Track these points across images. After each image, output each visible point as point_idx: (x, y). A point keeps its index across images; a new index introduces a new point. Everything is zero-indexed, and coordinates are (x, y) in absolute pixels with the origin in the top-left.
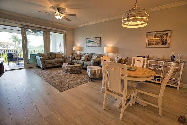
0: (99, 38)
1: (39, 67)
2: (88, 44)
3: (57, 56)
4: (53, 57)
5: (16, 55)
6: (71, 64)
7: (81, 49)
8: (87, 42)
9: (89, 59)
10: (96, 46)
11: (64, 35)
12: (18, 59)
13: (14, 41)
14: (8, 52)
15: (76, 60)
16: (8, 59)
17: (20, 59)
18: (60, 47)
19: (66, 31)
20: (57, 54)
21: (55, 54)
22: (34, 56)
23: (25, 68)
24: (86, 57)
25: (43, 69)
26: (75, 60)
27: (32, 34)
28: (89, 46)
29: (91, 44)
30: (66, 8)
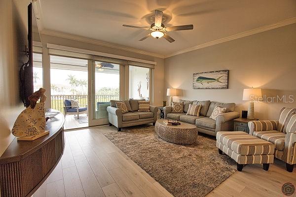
0: (226, 71)
1: (111, 125)
2: (199, 85)
3: (141, 107)
4: (135, 108)
5: (76, 103)
6: (174, 124)
7: (181, 93)
8: (196, 80)
9: (203, 112)
10: (219, 87)
11: (151, 69)
12: (78, 111)
13: (70, 83)
14: (65, 99)
15: (177, 115)
16: (65, 110)
17: (81, 111)
18: (139, 90)
19: (155, 63)
20: (141, 103)
21: (137, 103)
22: (104, 107)
23: (90, 127)
24: (197, 110)
25: (119, 130)
26: (174, 114)
27: (100, 70)
28: (201, 87)
29: (205, 84)
30: (174, 16)
